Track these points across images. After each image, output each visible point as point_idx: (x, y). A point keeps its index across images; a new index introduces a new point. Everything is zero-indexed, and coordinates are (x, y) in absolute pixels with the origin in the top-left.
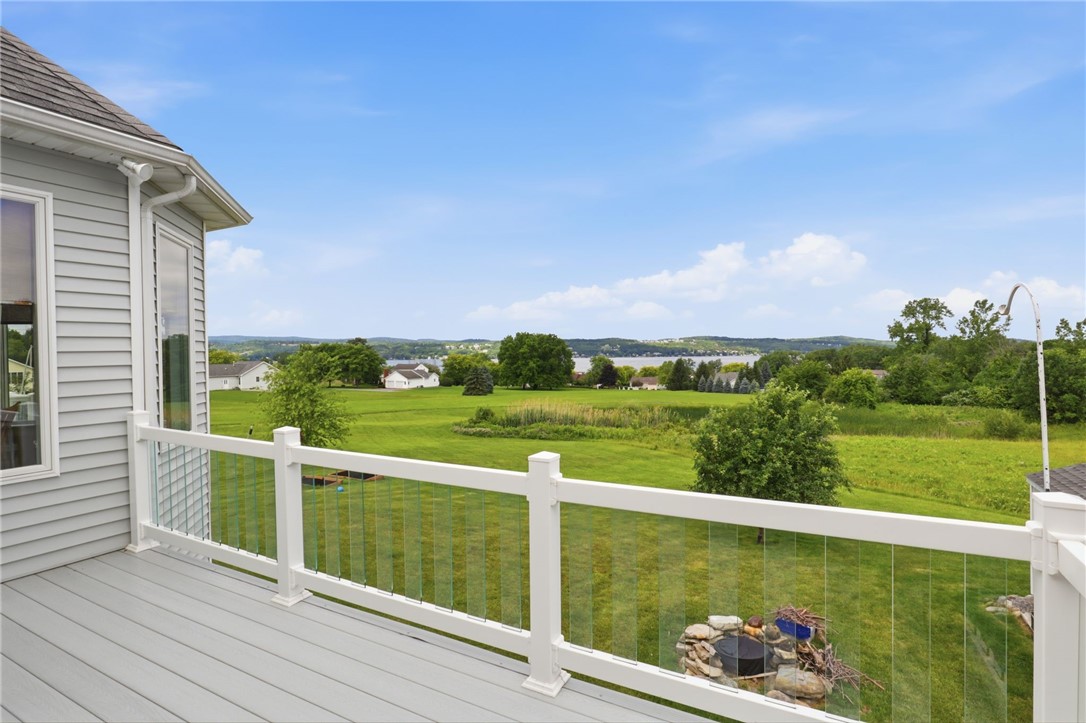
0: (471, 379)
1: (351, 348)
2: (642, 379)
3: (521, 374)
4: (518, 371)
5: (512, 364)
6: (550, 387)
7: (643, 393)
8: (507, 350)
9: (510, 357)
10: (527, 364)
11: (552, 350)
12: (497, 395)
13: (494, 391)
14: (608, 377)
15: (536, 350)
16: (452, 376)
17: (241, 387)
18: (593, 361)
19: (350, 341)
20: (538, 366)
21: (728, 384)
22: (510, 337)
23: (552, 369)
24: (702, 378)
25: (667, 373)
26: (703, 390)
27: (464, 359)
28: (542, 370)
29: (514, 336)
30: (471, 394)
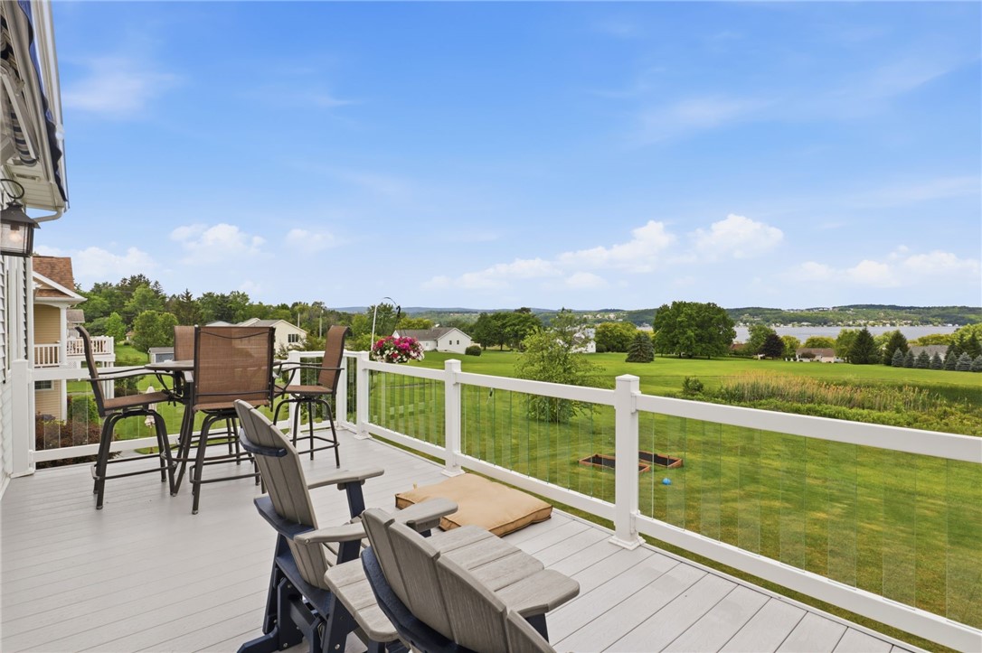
0: (634, 347)
1: (520, 317)
2: (813, 351)
3: (678, 343)
4: (675, 340)
5: (668, 332)
6: (707, 355)
7: (814, 366)
8: (664, 318)
9: (668, 325)
10: (685, 333)
11: (712, 319)
12: (659, 363)
13: (656, 359)
14: (773, 348)
15: (694, 319)
16: (604, 343)
17: (439, 349)
18: (752, 330)
19: (516, 311)
20: (697, 335)
21: (937, 358)
22: (665, 306)
23: (711, 339)
24: (898, 351)
25: (847, 343)
26: (897, 366)
27: (616, 327)
28: (700, 339)
29: (670, 305)
30: (634, 361)
